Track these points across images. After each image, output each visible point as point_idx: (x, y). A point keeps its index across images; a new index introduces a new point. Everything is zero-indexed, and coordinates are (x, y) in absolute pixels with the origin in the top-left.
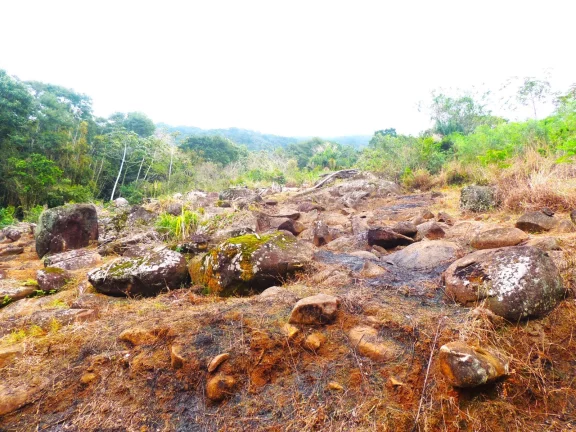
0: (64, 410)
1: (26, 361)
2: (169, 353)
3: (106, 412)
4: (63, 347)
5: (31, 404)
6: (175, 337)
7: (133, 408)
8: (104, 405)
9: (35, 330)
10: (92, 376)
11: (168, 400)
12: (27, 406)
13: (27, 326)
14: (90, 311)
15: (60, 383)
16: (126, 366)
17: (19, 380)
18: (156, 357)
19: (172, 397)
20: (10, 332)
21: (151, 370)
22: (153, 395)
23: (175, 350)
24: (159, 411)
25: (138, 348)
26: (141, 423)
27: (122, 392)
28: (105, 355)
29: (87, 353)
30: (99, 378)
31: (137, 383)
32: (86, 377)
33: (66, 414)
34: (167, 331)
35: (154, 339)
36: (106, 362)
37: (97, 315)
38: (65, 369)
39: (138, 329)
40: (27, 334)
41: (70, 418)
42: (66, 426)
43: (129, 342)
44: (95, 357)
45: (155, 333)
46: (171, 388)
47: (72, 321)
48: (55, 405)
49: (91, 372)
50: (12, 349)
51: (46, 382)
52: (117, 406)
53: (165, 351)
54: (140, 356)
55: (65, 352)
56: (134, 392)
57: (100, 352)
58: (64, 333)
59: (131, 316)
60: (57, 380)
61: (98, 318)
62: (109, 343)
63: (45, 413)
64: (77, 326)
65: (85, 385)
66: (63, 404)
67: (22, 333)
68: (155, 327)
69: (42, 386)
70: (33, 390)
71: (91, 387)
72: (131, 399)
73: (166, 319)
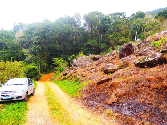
0: (134, 96)
1: (123, 84)
2: (162, 84)
3: (145, 99)
4: (131, 81)
5: (126, 94)
6: (164, 79)
7: (153, 98)
8: (144, 97)
9: (123, 77)
10: (140, 89)
11: (164, 97)
12: (125, 95)
13: (121, 76)
14: (136, 72)
15: (132, 90)
16: (149, 87)
17: (122, 88)
18: (158, 85)
19: (165, 97)
20: (118, 77)
21: (157, 88)
22: (159, 95)
23: (164, 83)
24: (161, 100)
25: (152, 82)
26: (156, 103)
27: (149, 94)
28: (142, 83)
29: (137, 83)
30: (142, 89)
31: (153, 92)
32: (138, 89)
33: (135, 97)
34: (161, 77)
35: (157, 80)
36: (143, 85)
37: (138, 73)
38: (132, 87)
39: (151, 77)
40: (122, 78)
41: (136, 99)
42: (135, 101)
43: (149, 80)
44: (140, 84)
45: (157, 78)
46: (165, 94)
47: (132, 75)
48: (132, 95)
49: (139, 88)
50: (119, 81)
51: (128, 89)
52: (148, 97)
53: (161, 83)
54: (153, 84)
55: (132, 83)
56: (153, 94)
57: (141, 83)
58: (130, 78)
59: (148, 73)
60: (131, 89)
61: (139, 74)
62: (143, 81)
63: (130, 97)
64: (133, 76)
65: (138, 91)
66: (133, 95)
67: (121, 78)
68: (157, 76)
69: (128, 90)
70: (126, 91)
71: (140, 92)
72: (152, 96)
73: (160, 74)
